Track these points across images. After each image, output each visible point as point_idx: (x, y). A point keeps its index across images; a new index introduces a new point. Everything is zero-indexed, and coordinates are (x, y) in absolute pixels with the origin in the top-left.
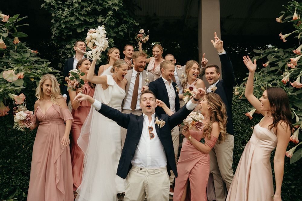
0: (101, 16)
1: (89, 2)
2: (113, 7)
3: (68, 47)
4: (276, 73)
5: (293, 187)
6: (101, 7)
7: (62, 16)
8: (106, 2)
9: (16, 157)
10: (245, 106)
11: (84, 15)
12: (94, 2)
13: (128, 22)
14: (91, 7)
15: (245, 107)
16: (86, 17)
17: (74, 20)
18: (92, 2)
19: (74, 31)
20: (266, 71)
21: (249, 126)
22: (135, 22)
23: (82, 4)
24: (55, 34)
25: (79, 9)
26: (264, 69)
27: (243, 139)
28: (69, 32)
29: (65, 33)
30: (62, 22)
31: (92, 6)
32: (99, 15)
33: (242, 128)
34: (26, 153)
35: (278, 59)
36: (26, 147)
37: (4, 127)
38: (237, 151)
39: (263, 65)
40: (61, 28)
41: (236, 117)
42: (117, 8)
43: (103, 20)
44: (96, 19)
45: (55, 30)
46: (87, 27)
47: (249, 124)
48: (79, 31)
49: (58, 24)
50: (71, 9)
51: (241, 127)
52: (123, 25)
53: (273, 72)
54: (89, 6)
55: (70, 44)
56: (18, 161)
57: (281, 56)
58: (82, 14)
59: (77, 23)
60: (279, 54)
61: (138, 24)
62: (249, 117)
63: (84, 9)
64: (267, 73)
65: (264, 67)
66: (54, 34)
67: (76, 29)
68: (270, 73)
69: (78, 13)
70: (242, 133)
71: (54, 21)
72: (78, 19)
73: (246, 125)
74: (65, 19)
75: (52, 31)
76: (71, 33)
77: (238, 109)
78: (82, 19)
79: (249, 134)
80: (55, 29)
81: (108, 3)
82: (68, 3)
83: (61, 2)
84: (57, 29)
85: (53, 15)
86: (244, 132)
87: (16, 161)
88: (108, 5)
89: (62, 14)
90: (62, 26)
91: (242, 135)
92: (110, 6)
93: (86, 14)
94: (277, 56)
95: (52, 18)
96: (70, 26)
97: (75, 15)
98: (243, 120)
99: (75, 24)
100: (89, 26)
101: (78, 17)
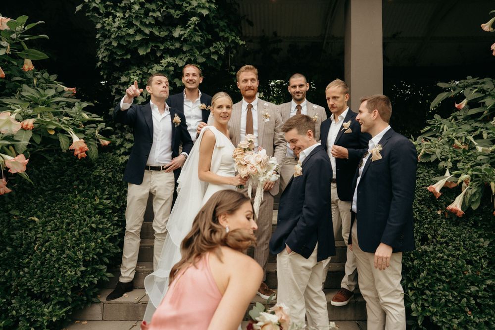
0: (179, 26)
1: (159, 2)
2: (199, 11)
3: (124, 79)
4: (480, 118)
6: (180, 12)
7: (112, 26)
8: (188, 2)
9: (21, 266)
10: (426, 174)
11: (150, 25)
12: (167, 2)
13: (227, 38)
14: (162, 10)
15: (425, 176)
16: (154, 29)
17: (133, 34)
18: (164, 3)
19: (134, 52)
20: (461, 116)
21: (434, 210)
22: (238, 38)
23: (148, 5)
24: (102, 58)
25: (140, 14)
26: (458, 113)
27: (422, 234)
28: (126, 54)
29: (120, 56)
30: (113, 36)
31: (164, 8)
32: (175, 26)
33: (421, 212)
35: (484, 95)
37: (6, 214)
38: (412, 255)
39: (457, 105)
40: (111, 48)
42: (205, 12)
43: (182, 33)
44: (170, 31)
45: (102, 52)
46: (155, 46)
47: (433, 207)
48: (142, 52)
49: (107, 41)
50: (127, 15)
51: (418, 211)
52: (218, 43)
53: (474, 117)
54: (159, 11)
55: (128, 75)
57: (489, 90)
58: (147, 23)
59: (138, 38)
60: (485, 87)
61: (244, 43)
62: (433, 194)
63: (151, 14)
64: (464, 119)
65: (458, 110)
66: (100, 58)
67: (136, 49)
68: (468, 118)
69: (139, 20)
70: (420, 222)
71: (101, 36)
72: (139, 31)
73: (429, 208)
74: (117, 31)
75: (98, 54)
78: (147, 31)
79: (434, 224)
80: (102, 50)
81: (190, 4)
82: (123, 5)
83: (112, 4)
84: (106, 49)
85: (99, 26)
86: (424, 220)
87: (21, 273)
88: (191, 7)
89: (113, 23)
90: (113, 44)
91: (421, 226)
92: (193, 9)
93: (153, 23)
94: (481, 90)
95: (96, 31)
96: (127, 43)
97: (136, 25)
99: (134, 41)
100: (159, 44)
101: (140, 28)
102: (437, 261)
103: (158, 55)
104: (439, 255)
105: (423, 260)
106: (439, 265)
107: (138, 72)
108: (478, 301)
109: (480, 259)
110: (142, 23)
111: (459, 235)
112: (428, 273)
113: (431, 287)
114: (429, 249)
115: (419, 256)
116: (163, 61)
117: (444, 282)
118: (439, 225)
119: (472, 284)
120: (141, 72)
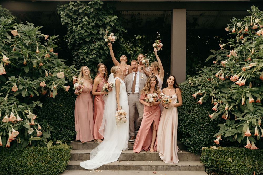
0: (101, 28)
1: (93, 19)
2: (110, 24)
3: (80, 51)
5: (213, 133)
6: (101, 22)
8: (105, 19)
9: (61, 120)
11: (90, 29)
12: (96, 18)
13: (120, 30)
14: (95, 22)
16: (92, 30)
17: (84, 33)
21: (194, 102)
22: (124, 29)
23: (89, 20)
24: (71, 42)
25: (87, 24)
27: (189, 110)
28: (81, 40)
29: (78, 41)
30: (76, 34)
32: (100, 28)
34: (66, 118)
36: (66, 114)
37: (51, 104)
38: (185, 116)
39: (214, 62)
40: (75, 38)
41: (187, 97)
42: (113, 24)
44: (97, 30)
45: (70, 39)
48: (87, 40)
49: (72, 35)
50: (81, 25)
52: (116, 33)
54: (93, 22)
55: (82, 49)
56: (63, 122)
58: (89, 28)
59: (86, 34)
61: (126, 31)
62: (194, 97)
63: (91, 24)
67: (85, 39)
74: (78, 32)
75: (68, 40)
76: (82, 42)
77: (189, 92)
78: (89, 31)
81: (106, 20)
82: (79, 21)
83: (74, 20)
85: (69, 29)
86: (190, 105)
87: (62, 122)
90: (76, 37)
95: (68, 31)
96: (81, 36)
97: (84, 29)
98: (191, 99)
99: (84, 36)
100: (94, 36)
101: (86, 31)
102: (192, 117)
103: (93, 40)
104: (193, 116)
105: (188, 117)
106: (193, 119)
107: (86, 48)
108: (203, 128)
109: (206, 117)
110: (87, 28)
111: (201, 110)
112: (189, 121)
113: (189, 125)
114: (190, 114)
115: (187, 116)
116: (96, 44)
117: (193, 123)
118: (195, 107)
119: (202, 124)
120: (87, 48)
